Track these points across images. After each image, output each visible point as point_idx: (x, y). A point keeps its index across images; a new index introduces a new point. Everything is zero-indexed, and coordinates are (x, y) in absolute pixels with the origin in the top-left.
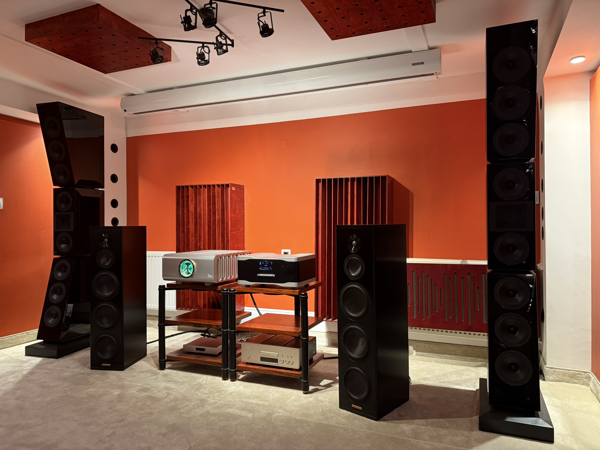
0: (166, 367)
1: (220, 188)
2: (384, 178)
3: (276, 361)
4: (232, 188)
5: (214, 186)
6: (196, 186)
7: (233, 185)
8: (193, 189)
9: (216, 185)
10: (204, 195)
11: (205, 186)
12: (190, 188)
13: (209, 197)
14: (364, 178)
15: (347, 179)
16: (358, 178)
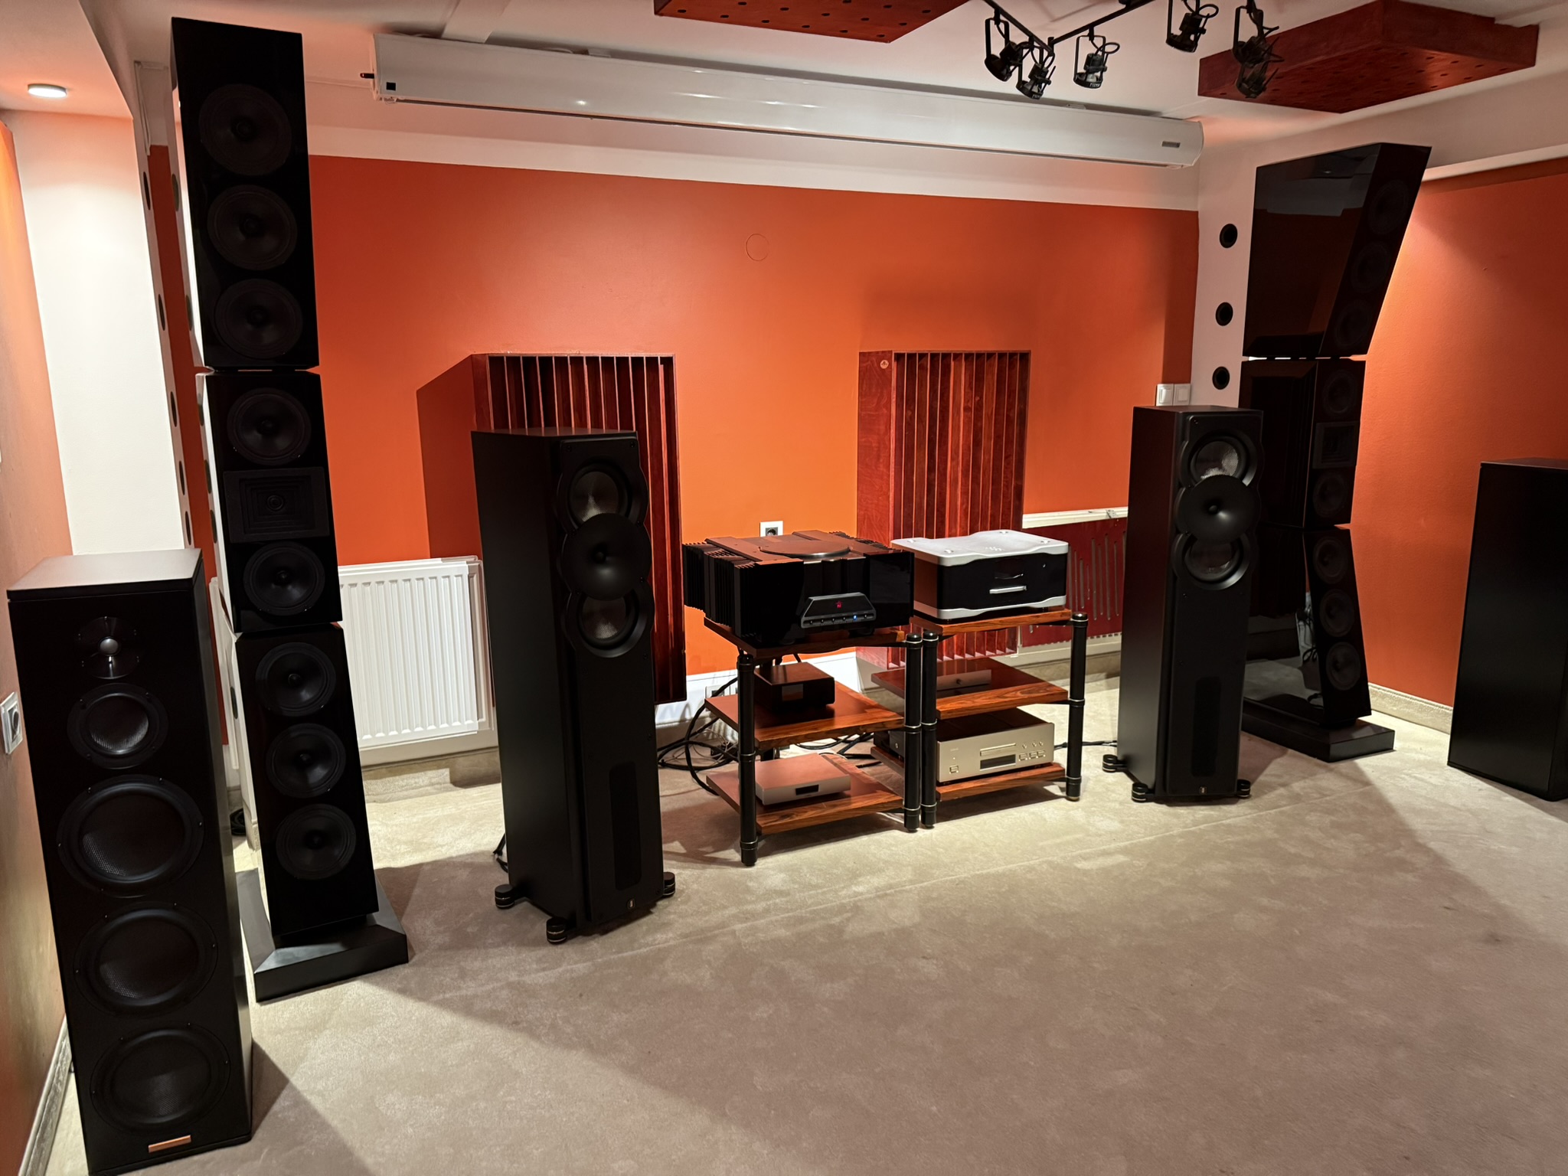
2: (1024, 357)
3: (1011, 759)
5: (622, 362)
11: (591, 361)
14: (990, 355)
15: (957, 356)
16: (979, 355)
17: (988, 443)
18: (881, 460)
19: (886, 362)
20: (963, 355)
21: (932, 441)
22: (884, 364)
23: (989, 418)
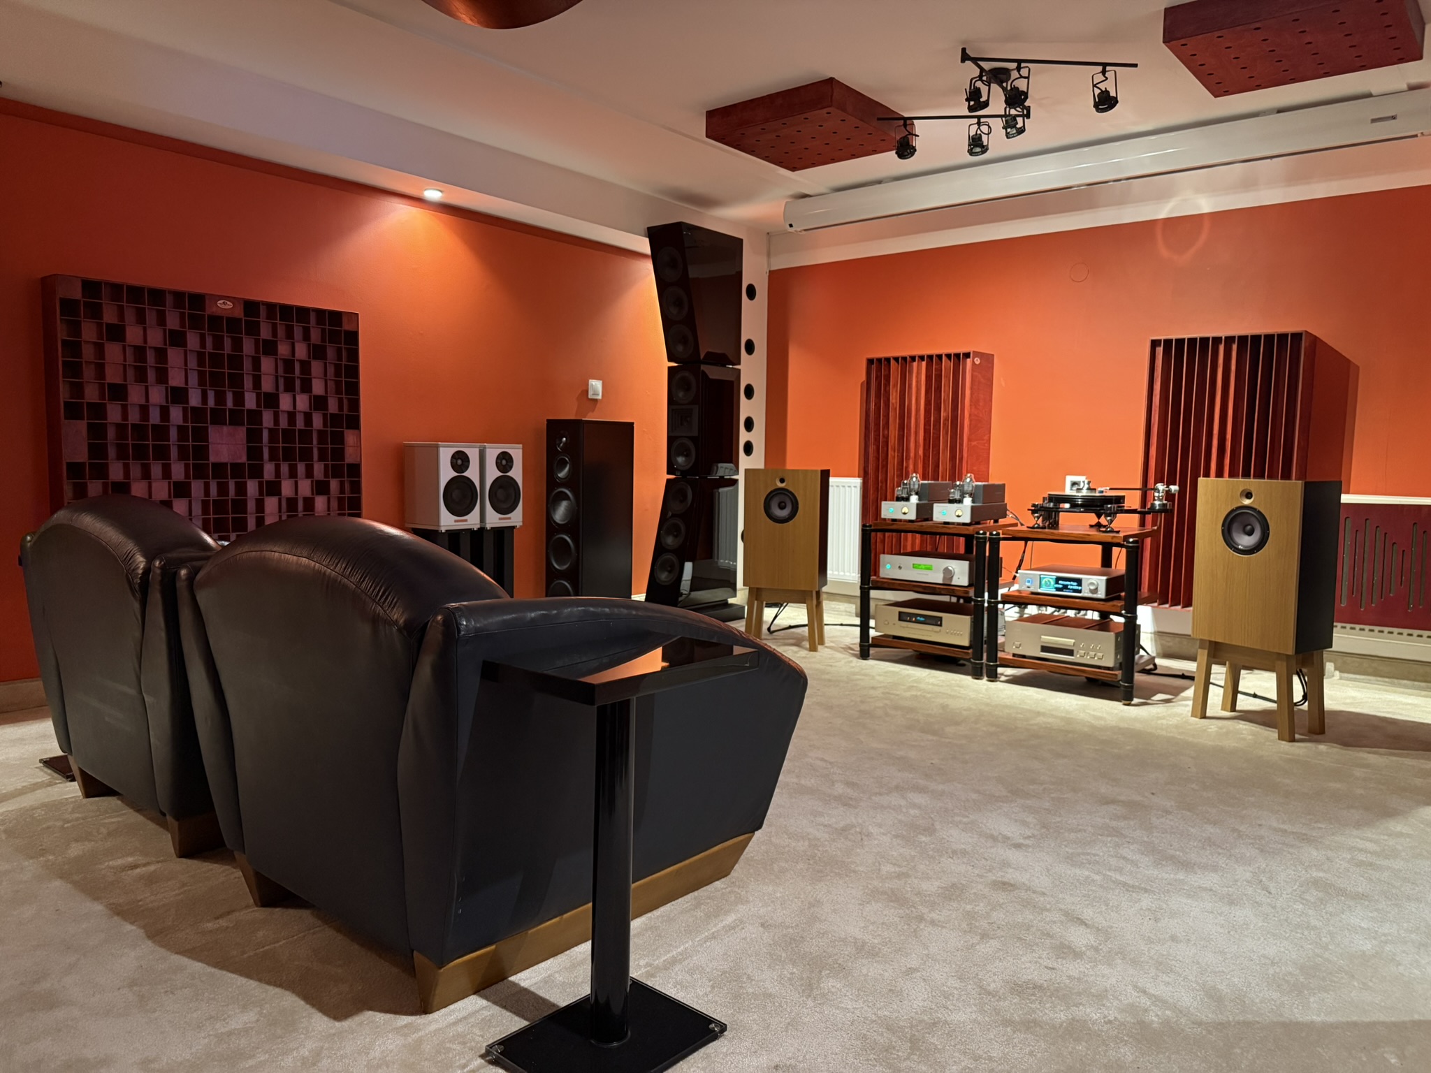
0: (871, 656)
1: (950, 360)
2: (1297, 337)
3: (1070, 653)
4: (975, 359)
5: (940, 357)
6: (904, 359)
7: (977, 354)
8: (898, 362)
9: (946, 355)
10: (919, 373)
11: (922, 358)
12: (892, 362)
13: (928, 377)
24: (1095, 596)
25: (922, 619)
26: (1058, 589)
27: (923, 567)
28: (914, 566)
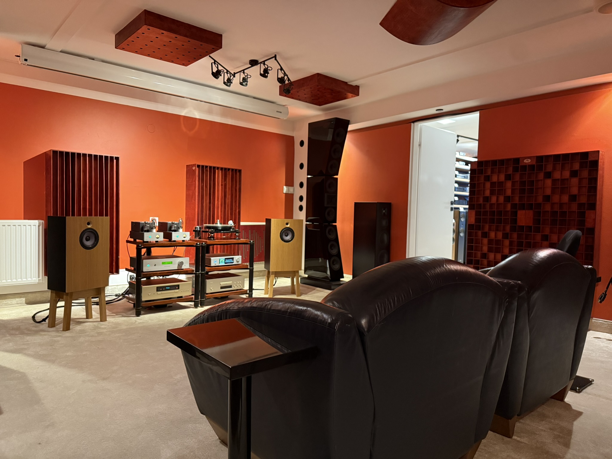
0: (142, 313)
2: (240, 171)
3: (230, 287)
11: (90, 156)
14: (229, 169)
15: (218, 168)
16: (225, 169)
17: (229, 196)
18: (193, 199)
19: (195, 167)
20: (220, 168)
21: (210, 194)
22: (194, 168)
23: (229, 189)
24: (238, 263)
25: (169, 288)
26: (225, 263)
27: (167, 263)
28: (163, 263)
